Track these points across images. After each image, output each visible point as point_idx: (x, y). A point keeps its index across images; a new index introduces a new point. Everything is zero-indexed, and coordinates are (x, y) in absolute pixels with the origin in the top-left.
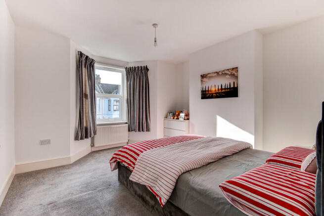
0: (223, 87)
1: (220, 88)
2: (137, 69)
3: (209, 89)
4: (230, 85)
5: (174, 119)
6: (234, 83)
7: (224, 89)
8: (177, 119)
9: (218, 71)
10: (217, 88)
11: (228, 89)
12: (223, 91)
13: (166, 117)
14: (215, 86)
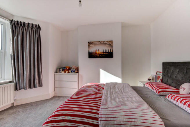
0: (104, 51)
1: (102, 51)
2: (26, 25)
3: (95, 52)
4: (108, 51)
5: (65, 73)
6: (111, 50)
7: (105, 52)
8: (68, 73)
9: (100, 41)
10: (100, 52)
11: (107, 52)
12: (104, 54)
13: (56, 72)
14: (99, 50)
